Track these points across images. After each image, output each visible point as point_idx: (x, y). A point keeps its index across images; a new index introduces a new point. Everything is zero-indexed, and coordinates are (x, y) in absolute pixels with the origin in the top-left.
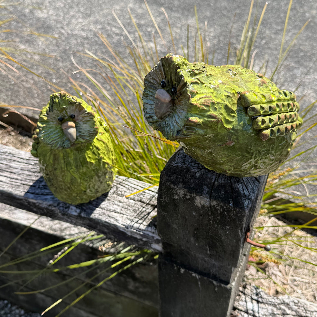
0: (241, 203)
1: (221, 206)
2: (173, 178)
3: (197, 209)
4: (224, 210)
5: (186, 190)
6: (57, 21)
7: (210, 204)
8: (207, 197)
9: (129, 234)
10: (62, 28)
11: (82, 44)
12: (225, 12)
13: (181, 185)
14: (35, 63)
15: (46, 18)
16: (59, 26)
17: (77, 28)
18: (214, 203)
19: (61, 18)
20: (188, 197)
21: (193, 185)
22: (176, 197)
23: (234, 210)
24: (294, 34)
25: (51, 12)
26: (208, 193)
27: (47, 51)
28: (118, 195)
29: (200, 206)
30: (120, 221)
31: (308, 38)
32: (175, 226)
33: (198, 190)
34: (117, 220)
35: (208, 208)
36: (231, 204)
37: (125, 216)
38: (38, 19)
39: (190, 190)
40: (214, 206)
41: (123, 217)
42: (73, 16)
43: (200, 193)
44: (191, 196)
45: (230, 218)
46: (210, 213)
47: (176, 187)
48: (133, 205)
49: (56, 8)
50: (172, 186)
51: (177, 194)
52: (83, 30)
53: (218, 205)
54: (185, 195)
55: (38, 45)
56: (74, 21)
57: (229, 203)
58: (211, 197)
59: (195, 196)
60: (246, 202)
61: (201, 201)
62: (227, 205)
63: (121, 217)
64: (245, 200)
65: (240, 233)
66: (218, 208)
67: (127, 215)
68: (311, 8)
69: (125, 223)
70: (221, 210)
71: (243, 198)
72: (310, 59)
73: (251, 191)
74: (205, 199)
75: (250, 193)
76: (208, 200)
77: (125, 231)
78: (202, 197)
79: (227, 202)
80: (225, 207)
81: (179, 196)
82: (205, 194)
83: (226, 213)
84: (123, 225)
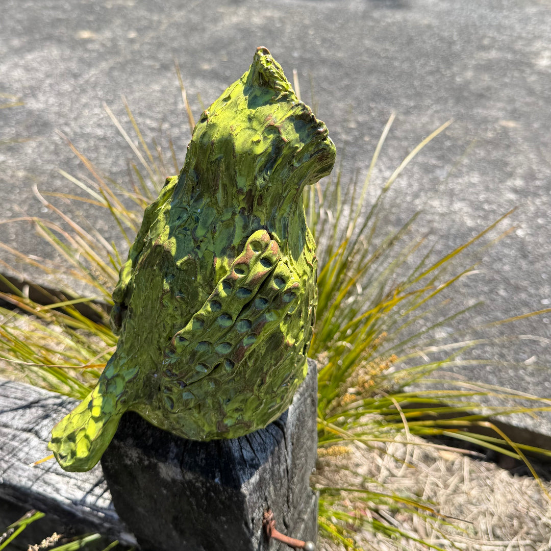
0: (235, 476)
1: (203, 484)
3: (164, 483)
4: (208, 489)
5: (139, 451)
6: (59, 114)
7: (184, 477)
8: (175, 466)
9: (80, 515)
10: (67, 124)
11: (96, 149)
12: (325, 85)
13: (130, 441)
14: (17, 183)
15: (43, 111)
16: (62, 121)
17: (91, 123)
18: (189, 476)
19: (65, 110)
20: (146, 463)
21: (151, 441)
22: (129, 462)
23: (224, 490)
24: (437, 112)
25: (52, 100)
26: (177, 456)
27: (39, 162)
29: (169, 479)
30: (63, 492)
31: (460, 117)
32: (140, 509)
33: (160, 451)
34: (57, 490)
35: (182, 483)
36: (217, 480)
38: (30, 113)
39: (146, 450)
40: (190, 481)
41: (68, 482)
42: (85, 105)
43: (164, 458)
44: (150, 462)
45: (223, 503)
46: (188, 493)
47: (122, 444)
49: (60, 94)
50: (116, 442)
51: (127, 456)
52: (99, 126)
53: (197, 479)
54: (141, 461)
55: (26, 154)
56: (86, 112)
57: (214, 477)
58: (182, 464)
59: (156, 461)
60: (244, 473)
61: (168, 471)
62: (210, 481)
63: (65, 482)
64: (243, 469)
65: (246, 530)
66: (199, 484)
67: (77, 479)
68: (465, 68)
69: (71, 494)
70: (204, 489)
71: (238, 467)
72: (463, 151)
73: (259, 448)
74: (174, 468)
75: (256, 452)
76: (179, 470)
77: (73, 510)
78: (167, 464)
79: (210, 475)
80: (208, 485)
81: (130, 459)
82: (172, 460)
83: (212, 494)
84: (68, 499)
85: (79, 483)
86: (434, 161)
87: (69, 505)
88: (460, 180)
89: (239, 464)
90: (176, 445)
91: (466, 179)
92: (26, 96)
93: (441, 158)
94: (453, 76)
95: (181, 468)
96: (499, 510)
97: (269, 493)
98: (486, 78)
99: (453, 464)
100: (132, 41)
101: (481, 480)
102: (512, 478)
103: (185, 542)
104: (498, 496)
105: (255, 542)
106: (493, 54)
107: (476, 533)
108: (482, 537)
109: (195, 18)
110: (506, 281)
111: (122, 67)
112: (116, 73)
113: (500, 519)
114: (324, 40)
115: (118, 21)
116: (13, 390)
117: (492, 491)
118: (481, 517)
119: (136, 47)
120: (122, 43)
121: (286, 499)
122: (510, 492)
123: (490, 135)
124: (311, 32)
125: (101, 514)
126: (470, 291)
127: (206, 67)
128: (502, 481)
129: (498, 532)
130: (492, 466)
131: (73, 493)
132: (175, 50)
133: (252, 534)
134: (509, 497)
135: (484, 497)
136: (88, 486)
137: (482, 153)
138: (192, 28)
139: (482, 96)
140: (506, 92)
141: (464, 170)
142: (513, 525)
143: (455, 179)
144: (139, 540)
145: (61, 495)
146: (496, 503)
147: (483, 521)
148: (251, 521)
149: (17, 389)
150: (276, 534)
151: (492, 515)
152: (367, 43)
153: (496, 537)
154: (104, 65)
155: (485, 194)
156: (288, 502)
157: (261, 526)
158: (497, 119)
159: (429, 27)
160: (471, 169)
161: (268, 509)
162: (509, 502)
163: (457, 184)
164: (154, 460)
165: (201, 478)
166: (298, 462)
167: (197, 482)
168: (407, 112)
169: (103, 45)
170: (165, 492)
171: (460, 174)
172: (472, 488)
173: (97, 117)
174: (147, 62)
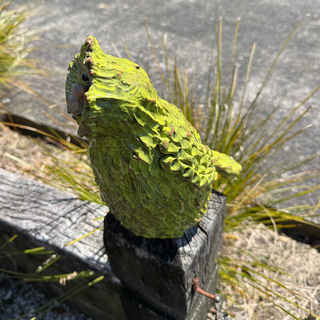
1: (160, 262)
3: (138, 258)
4: (163, 266)
5: (125, 240)
7: (150, 257)
8: (145, 250)
9: (91, 265)
13: (120, 234)
18: (153, 257)
20: (129, 246)
22: (119, 245)
23: (173, 267)
24: (287, 53)
26: (146, 246)
28: (87, 223)
29: (141, 257)
30: (83, 252)
31: (299, 57)
32: (124, 269)
33: (137, 242)
34: (80, 251)
35: (148, 260)
36: (169, 261)
37: (88, 247)
39: (130, 240)
40: (153, 260)
41: (85, 247)
43: (139, 245)
44: (131, 247)
45: (171, 273)
46: (151, 265)
47: (116, 235)
50: (112, 234)
51: (118, 242)
54: (126, 245)
57: (167, 260)
58: (149, 250)
59: (134, 246)
60: (185, 259)
61: (141, 253)
62: (165, 261)
63: (84, 247)
64: (184, 257)
65: (183, 288)
66: (158, 262)
67: (90, 246)
68: (303, 30)
69: (87, 254)
70: (161, 265)
71: (181, 256)
72: (301, 75)
73: (193, 245)
74: (144, 252)
75: (191, 247)
76: (147, 253)
77: (87, 262)
78: (141, 249)
79: (165, 258)
80: (163, 263)
81: (120, 243)
82: (144, 247)
83: (165, 268)
84: (85, 256)
85: (92, 248)
86: (284, 80)
87: (86, 260)
88: (299, 91)
89: (182, 254)
91: (302, 90)
92: (71, 38)
93: (289, 78)
94: (297, 34)
95: (148, 252)
96: (310, 270)
97: (197, 268)
98: (315, 36)
99: (287, 243)
100: (125, 10)
101: (301, 253)
102: (319, 253)
103: (147, 288)
104: (311, 263)
105: (187, 295)
107: (297, 281)
108: (300, 284)
111: (120, 23)
112: (117, 27)
113: (311, 275)
114: (228, 12)
116: (59, 194)
117: (307, 260)
118: (300, 273)
119: (128, 13)
120: (120, 11)
121: (204, 269)
122: (317, 261)
123: (316, 67)
124: (221, 7)
125: (102, 266)
126: (301, 152)
127: (164, 24)
128: (313, 255)
129: (310, 282)
130: (308, 246)
132: (148, 15)
133: (186, 291)
134: (317, 264)
135: (302, 263)
136: (96, 251)
137: (311, 77)
138: (157, 4)
141: (301, 85)
142: (318, 279)
143: (296, 90)
144: (122, 282)
145: (82, 254)
146: (309, 266)
147: (302, 275)
148: (186, 284)
149: (61, 194)
150: (199, 289)
151: (307, 272)
152: (251, 14)
153: (308, 284)
154: (111, 22)
155: (312, 99)
156: (205, 271)
157: (191, 286)
159: (285, 7)
160: (305, 85)
161: (195, 277)
162: (317, 266)
163: (298, 93)
164: (133, 246)
165: (160, 259)
166: (212, 250)
167: (157, 260)
168: (272, 52)
169: (111, 12)
170: (138, 262)
171: (298, 88)
172: (296, 257)
173: (107, 50)
174: (133, 22)
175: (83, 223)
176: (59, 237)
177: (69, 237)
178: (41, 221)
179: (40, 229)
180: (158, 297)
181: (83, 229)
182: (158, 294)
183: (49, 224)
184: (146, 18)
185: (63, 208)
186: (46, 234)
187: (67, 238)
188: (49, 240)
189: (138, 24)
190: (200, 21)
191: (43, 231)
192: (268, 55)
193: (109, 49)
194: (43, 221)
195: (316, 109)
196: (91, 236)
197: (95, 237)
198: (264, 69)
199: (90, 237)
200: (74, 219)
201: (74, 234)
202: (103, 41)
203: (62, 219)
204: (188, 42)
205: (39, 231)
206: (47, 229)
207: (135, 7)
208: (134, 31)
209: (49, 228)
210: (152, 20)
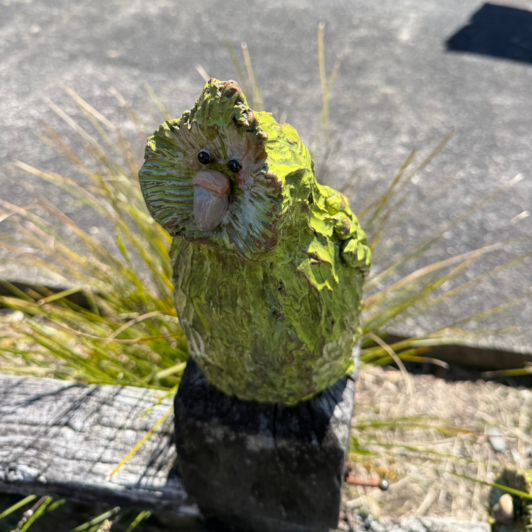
1: (297, 448)
2: (199, 409)
3: (252, 455)
4: (302, 452)
5: (226, 428)
7: (275, 444)
8: (268, 436)
13: (215, 420)
18: (283, 443)
20: (233, 438)
21: (238, 417)
22: (210, 440)
26: (268, 427)
28: (104, 425)
29: (258, 450)
30: (114, 479)
32: (216, 483)
33: (250, 424)
35: (272, 451)
36: (314, 442)
39: (235, 426)
40: (283, 448)
43: (254, 430)
44: (238, 437)
45: (316, 462)
46: (277, 459)
47: (206, 425)
48: (134, 439)
50: (199, 424)
51: (210, 435)
53: (290, 446)
54: (226, 436)
57: (310, 440)
58: (275, 433)
59: (244, 434)
60: (339, 430)
61: (258, 442)
62: (307, 443)
64: (338, 427)
65: (337, 482)
66: (292, 449)
67: (126, 464)
68: (342, 45)
69: (124, 479)
70: (298, 452)
71: (334, 426)
74: (265, 438)
75: (342, 408)
76: (271, 440)
77: (127, 495)
78: (259, 435)
79: (306, 438)
80: (304, 448)
81: (214, 437)
82: (264, 430)
83: (307, 456)
84: (121, 485)
85: (130, 467)
87: (124, 491)
89: (334, 422)
90: (265, 415)
91: (362, 140)
93: (340, 123)
95: (274, 437)
98: (362, 54)
99: (398, 381)
100: (36, 35)
101: (423, 391)
103: (261, 504)
106: (363, 32)
107: (428, 436)
109: (94, 11)
110: (412, 222)
111: (32, 59)
112: (26, 67)
114: (219, 27)
115: (18, 18)
116: (33, 386)
119: (42, 40)
120: (27, 38)
123: (374, 101)
124: (205, 19)
125: (158, 493)
127: (113, 54)
130: (429, 377)
131: (125, 477)
132: (81, 41)
136: (142, 470)
137: (370, 116)
138: (92, 20)
139: (361, 68)
140: (380, 64)
141: (359, 132)
144: (202, 509)
145: (113, 483)
148: (342, 473)
149: (38, 385)
150: (352, 478)
151: (437, 418)
152: (257, 26)
154: (13, 59)
155: (380, 151)
158: (376, 87)
159: (306, 11)
160: (365, 130)
163: (357, 144)
165: (296, 443)
168: (304, 85)
169: (8, 41)
170: (248, 462)
171: (356, 136)
172: (418, 399)
173: (16, 109)
174: (55, 54)
175: (97, 428)
176: (58, 465)
177: (79, 460)
178: (10, 444)
179: (15, 461)
180: (284, 514)
181: (102, 438)
182: (282, 508)
183: (30, 447)
184: (77, 47)
185: (50, 410)
186: (29, 466)
187: (75, 462)
188: (39, 475)
189: (66, 59)
190: (176, 44)
191: (21, 461)
192: (299, 91)
193: (20, 108)
194: (15, 443)
195: (390, 165)
196: (121, 446)
197: (129, 445)
198: (298, 114)
199: (119, 448)
200: (78, 424)
201: (87, 452)
202: (4, 95)
203: (54, 430)
204: (164, 82)
205: (12, 465)
206: (28, 457)
207: (53, 29)
208: (60, 70)
209: (33, 452)
210: (90, 48)
